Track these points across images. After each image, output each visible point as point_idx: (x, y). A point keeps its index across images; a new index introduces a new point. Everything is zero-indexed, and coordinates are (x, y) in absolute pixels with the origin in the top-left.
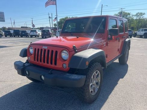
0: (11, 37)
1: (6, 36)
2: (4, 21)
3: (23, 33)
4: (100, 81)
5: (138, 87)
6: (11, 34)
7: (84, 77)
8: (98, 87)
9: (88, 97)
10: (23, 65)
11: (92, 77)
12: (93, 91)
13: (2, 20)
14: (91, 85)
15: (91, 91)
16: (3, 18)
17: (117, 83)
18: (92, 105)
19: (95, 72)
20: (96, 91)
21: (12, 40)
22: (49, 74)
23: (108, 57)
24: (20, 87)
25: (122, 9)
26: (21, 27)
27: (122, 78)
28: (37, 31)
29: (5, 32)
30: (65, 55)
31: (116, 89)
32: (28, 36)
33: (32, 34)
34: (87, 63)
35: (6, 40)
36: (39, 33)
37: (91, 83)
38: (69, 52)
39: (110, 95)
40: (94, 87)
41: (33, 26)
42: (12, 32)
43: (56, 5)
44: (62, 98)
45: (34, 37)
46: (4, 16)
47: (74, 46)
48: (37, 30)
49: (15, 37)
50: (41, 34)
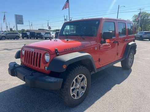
0: (27, 38)
1: (23, 38)
2: (23, 24)
3: (39, 35)
4: (86, 85)
5: (131, 95)
6: (28, 36)
7: (60, 80)
8: (84, 92)
9: (67, 100)
10: (13, 66)
11: (74, 81)
12: (76, 95)
13: (21, 23)
14: (72, 88)
15: (72, 95)
16: (21, 21)
17: (111, 89)
18: (74, 108)
19: (78, 76)
20: (80, 96)
21: (26, 42)
22: (30, 75)
23: (100, 61)
24: (15, 86)
25: (141, 9)
26: (39, 29)
27: (119, 83)
28: (51, 34)
29: (23, 34)
30: (47, 58)
31: (107, 95)
32: (43, 38)
33: (46, 36)
34: (65, 67)
35: (21, 42)
36: (53, 35)
37: (72, 86)
38: (50, 55)
39: (98, 101)
40: (78, 91)
41: (50, 28)
42: (28, 34)
43: (69, 7)
44: (48, 100)
45: (49, 39)
46: (23, 19)
47: (56, 49)
48: (51, 32)
49: (31, 38)
50: (54, 36)
